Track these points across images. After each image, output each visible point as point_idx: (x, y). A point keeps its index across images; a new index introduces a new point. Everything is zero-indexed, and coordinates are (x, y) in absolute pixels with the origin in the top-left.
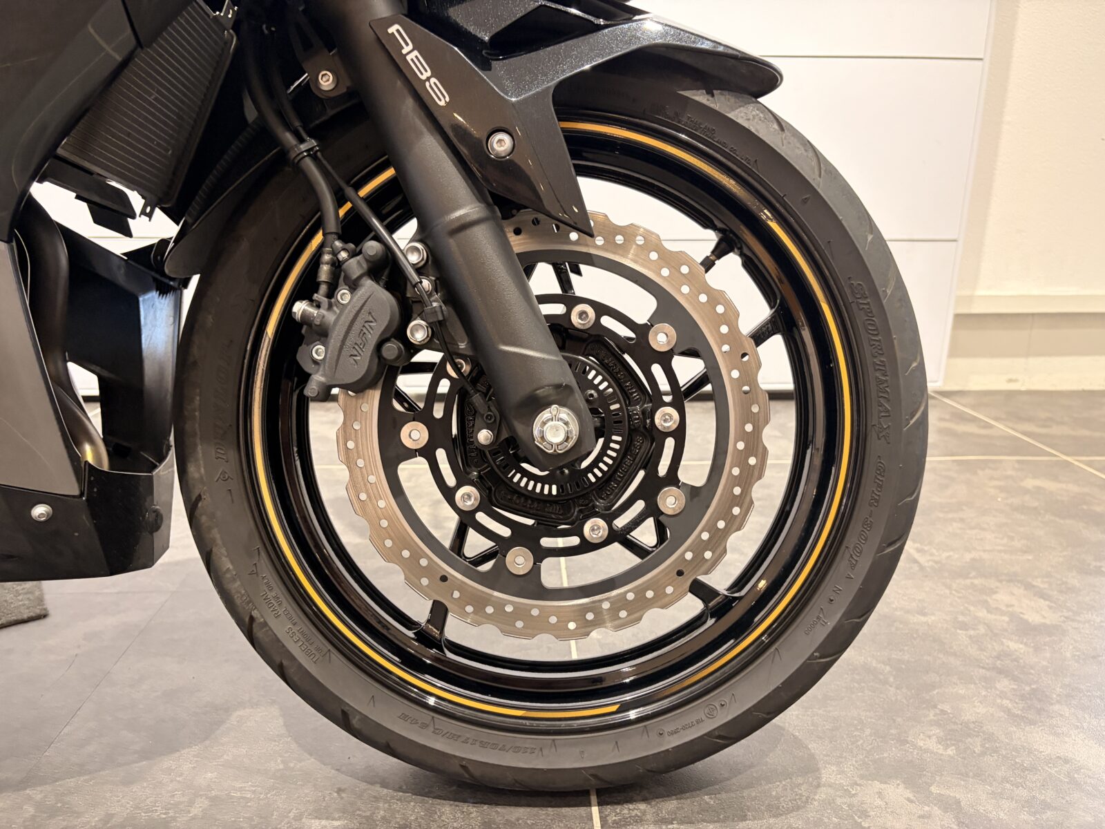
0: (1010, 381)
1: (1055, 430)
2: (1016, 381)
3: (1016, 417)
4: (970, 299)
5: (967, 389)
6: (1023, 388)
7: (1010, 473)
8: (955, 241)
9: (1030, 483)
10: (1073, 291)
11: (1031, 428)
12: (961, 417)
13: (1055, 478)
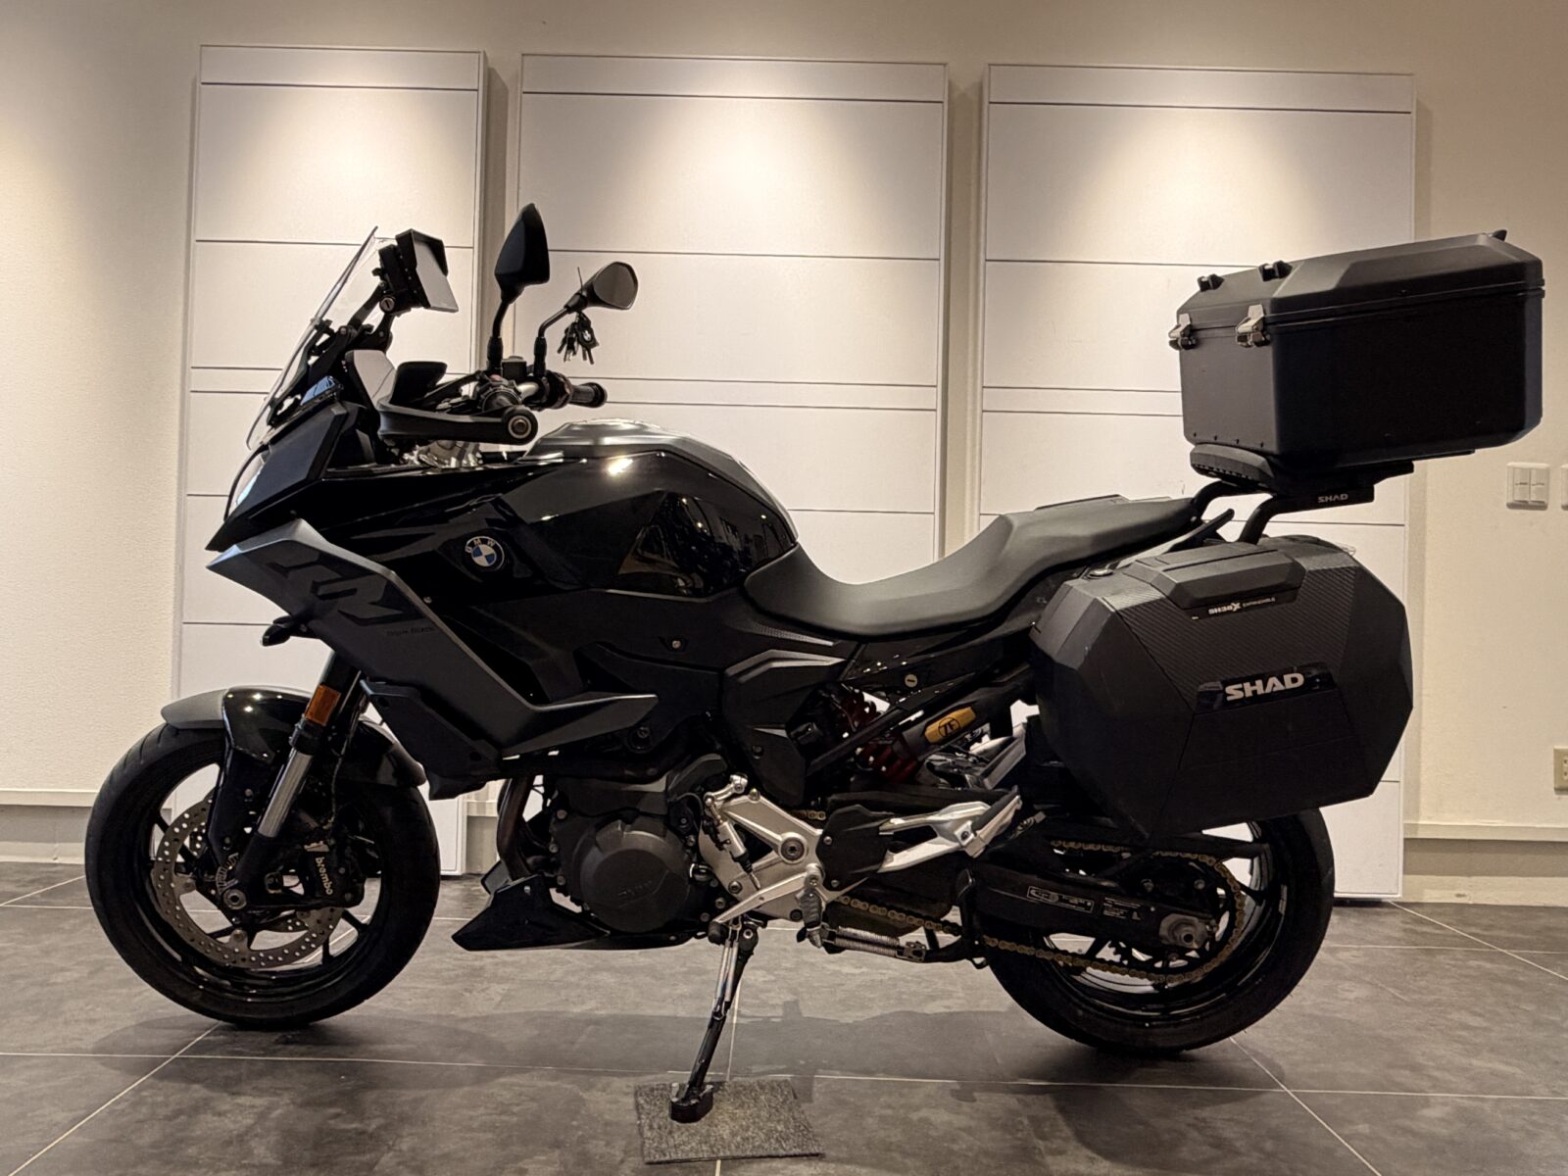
0: (1459, 896)
1: (1495, 933)
2: (1463, 896)
3: (1464, 923)
4: (1416, 826)
5: (1424, 901)
6: (1471, 902)
7: (1459, 956)
8: (1398, 781)
10: (1497, 823)
11: (1473, 930)
12: (1421, 922)
13: (1492, 961)
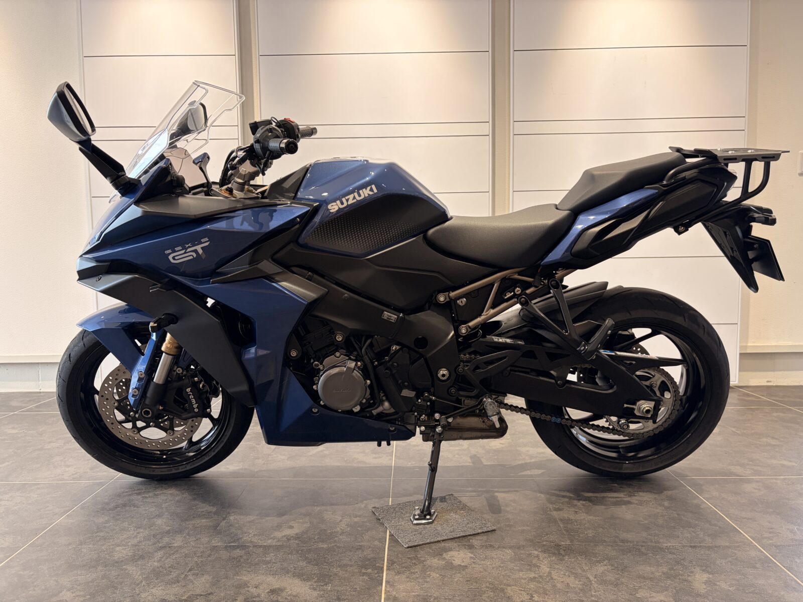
0: (768, 382)
1: (787, 399)
2: (770, 382)
3: (772, 395)
4: (746, 347)
5: (749, 385)
6: (774, 385)
7: (767, 411)
8: (737, 324)
9: (775, 414)
10: (790, 343)
11: (778, 399)
12: (748, 395)
13: (784, 413)
